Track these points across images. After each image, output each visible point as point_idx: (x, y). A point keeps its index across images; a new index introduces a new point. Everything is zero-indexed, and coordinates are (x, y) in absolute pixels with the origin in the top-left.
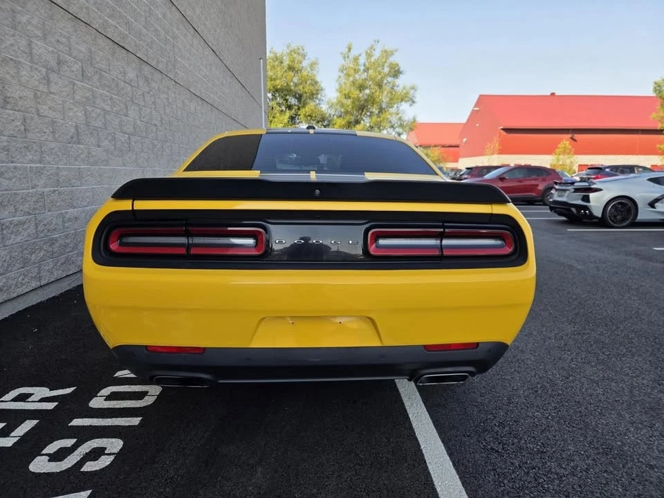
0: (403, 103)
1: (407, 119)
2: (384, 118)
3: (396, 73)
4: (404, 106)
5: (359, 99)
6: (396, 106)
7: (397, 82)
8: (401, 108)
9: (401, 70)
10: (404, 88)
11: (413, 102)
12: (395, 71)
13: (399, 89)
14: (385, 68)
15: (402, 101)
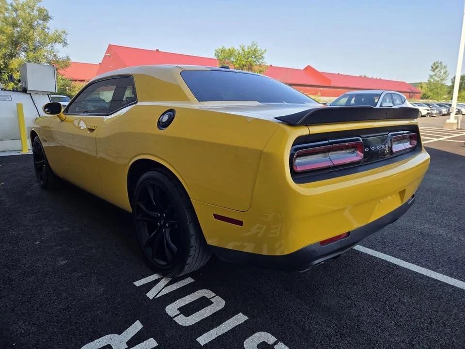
0: (57, 43)
1: (61, 57)
2: (41, 55)
3: (46, 18)
4: (58, 46)
5: (12, 35)
6: (50, 45)
7: (48, 24)
8: (55, 47)
9: (49, 15)
10: (56, 31)
11: (66, 44)
12: (45, 16)
13: (51, 32)
14: (35, 11)
15: (56, 42)
